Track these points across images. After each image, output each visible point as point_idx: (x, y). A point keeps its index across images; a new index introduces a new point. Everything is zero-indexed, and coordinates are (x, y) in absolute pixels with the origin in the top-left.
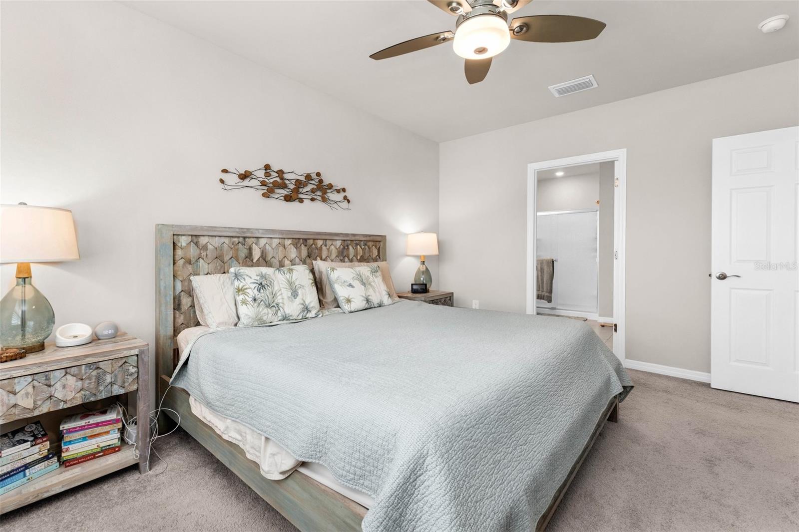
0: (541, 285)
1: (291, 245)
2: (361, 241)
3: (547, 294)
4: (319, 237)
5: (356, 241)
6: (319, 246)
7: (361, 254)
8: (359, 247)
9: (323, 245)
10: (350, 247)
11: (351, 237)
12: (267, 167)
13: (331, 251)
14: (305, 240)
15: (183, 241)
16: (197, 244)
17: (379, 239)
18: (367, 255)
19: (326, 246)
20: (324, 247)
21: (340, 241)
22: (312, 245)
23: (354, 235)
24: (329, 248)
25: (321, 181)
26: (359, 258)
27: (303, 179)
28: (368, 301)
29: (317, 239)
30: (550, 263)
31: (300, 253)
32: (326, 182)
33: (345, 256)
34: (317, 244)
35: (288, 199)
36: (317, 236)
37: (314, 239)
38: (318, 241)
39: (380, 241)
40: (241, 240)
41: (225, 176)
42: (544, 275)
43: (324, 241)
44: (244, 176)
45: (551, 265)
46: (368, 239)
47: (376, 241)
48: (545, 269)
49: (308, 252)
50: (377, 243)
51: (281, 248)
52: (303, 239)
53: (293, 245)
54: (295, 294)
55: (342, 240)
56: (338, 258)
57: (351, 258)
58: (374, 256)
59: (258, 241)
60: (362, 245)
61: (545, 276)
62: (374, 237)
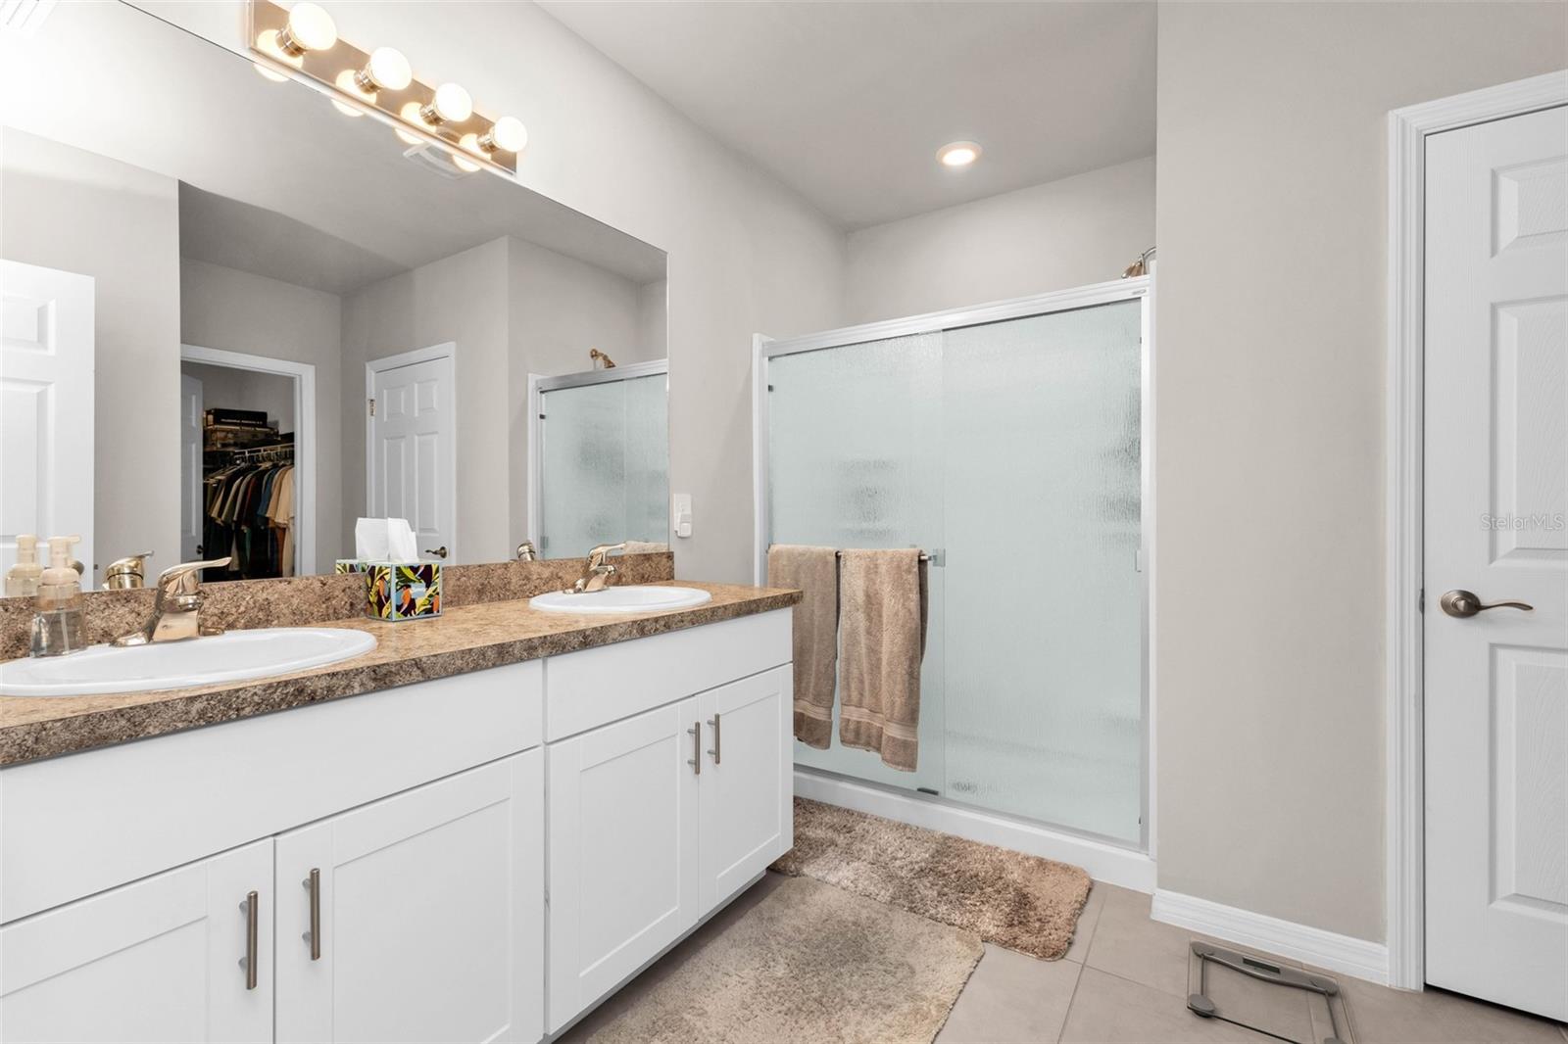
0: (867, 678)
3: (893, 731)
30: (909, 571)
42: (880, 630)
45: (913, 579)
48: (886, 601)
61: (886, 638)
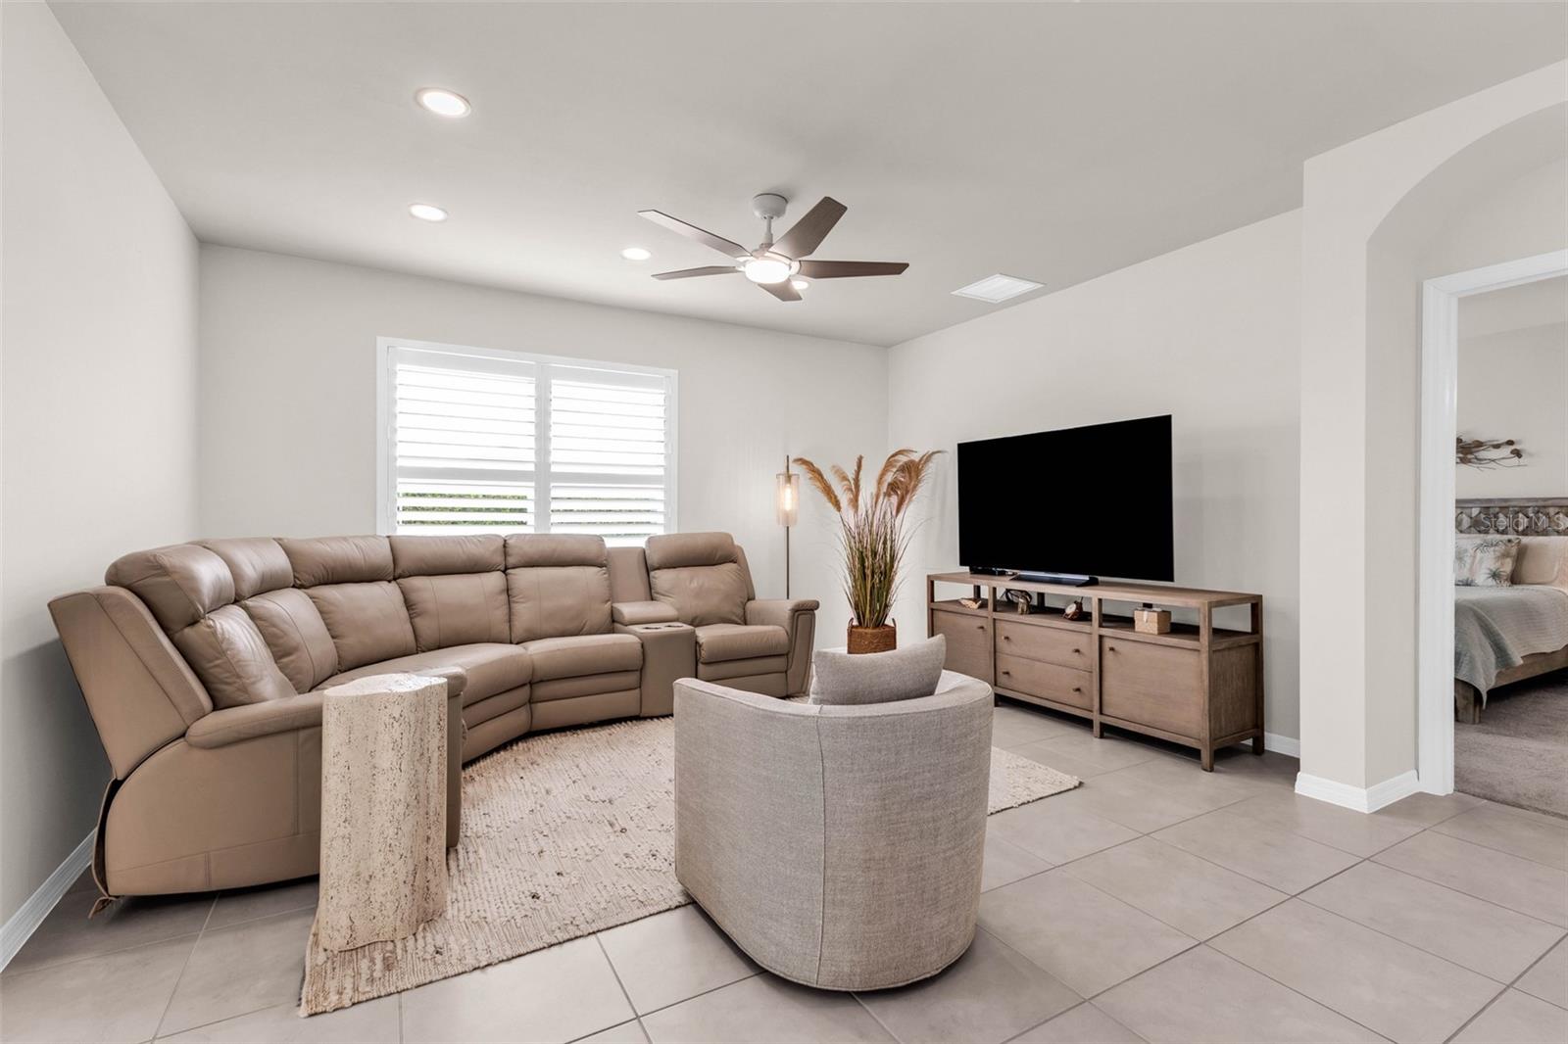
2: (1529, 507)
7: (1526, 525)
8: (1521, 515)
18: (1543, 526)
26: (1521, 529)
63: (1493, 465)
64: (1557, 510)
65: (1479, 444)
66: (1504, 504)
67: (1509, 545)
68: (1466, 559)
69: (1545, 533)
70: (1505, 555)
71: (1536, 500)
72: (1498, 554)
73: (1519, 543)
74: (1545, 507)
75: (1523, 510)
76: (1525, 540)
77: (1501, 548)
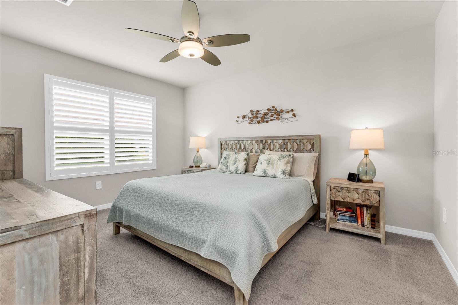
1: (256, 143)
2: (298, 139)
4: (268, 139)
5: (292, 139)
6: (269, 143)
7: (297, 148)
8: (295, 143)
9: (271, 143)
10: (289, 143)
11: (287, 137)
12: (251, 111)
13: (276, 146)
14: (262, 141)
15: (223, 143)
16: (226, 143)
17: (312, 137)
18: (302, 148)
19: (273, 143)
20: (271, 144)
21: (281, 140)
22: (265, 143)
23: (290, 136)
24: (275, 144)
25: (276, 110)
26: (295, 150)
27: (267, 111)
28: (264, 172)
29: (268, 140)
31: (259, 147)
32: (279, 109)
33: (285, 149)
34: (268, 142)
35: (259, 122)
36: (267, 138)
37: (266, 140)
38: (269, 141)
39: (314, 139)
40: (238, 142)
41: (238, 119)
43: (272, 141)
44: (244, 117)
46: (301, 138)
47: (311, 139)
49: (263, 146)
50: (311, 140)
51: (251, 145)
52: (260, 140)
53: (257, 143)
54: (235, 163)
55: (282, 140)
56: (280, 150)
57: (289, 149)
58: (308, 149)
59: (243, 142)
60: (298, 142)
62: (309, 136)
63: (287, 121)
64: (307, 141)
65: (282, 111)
66: (289, 138)
67: (289, 157)
68: (274, 164)
69: (302, 152)
70: (288, 163)
71: (300, 136)
72: (286, 162)
73: (293, 156)
74: (303, 139)
75: (295, 141)
76: (296, 155)
77: (286, 159)
